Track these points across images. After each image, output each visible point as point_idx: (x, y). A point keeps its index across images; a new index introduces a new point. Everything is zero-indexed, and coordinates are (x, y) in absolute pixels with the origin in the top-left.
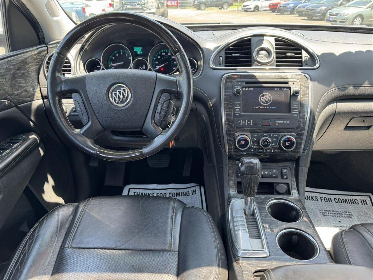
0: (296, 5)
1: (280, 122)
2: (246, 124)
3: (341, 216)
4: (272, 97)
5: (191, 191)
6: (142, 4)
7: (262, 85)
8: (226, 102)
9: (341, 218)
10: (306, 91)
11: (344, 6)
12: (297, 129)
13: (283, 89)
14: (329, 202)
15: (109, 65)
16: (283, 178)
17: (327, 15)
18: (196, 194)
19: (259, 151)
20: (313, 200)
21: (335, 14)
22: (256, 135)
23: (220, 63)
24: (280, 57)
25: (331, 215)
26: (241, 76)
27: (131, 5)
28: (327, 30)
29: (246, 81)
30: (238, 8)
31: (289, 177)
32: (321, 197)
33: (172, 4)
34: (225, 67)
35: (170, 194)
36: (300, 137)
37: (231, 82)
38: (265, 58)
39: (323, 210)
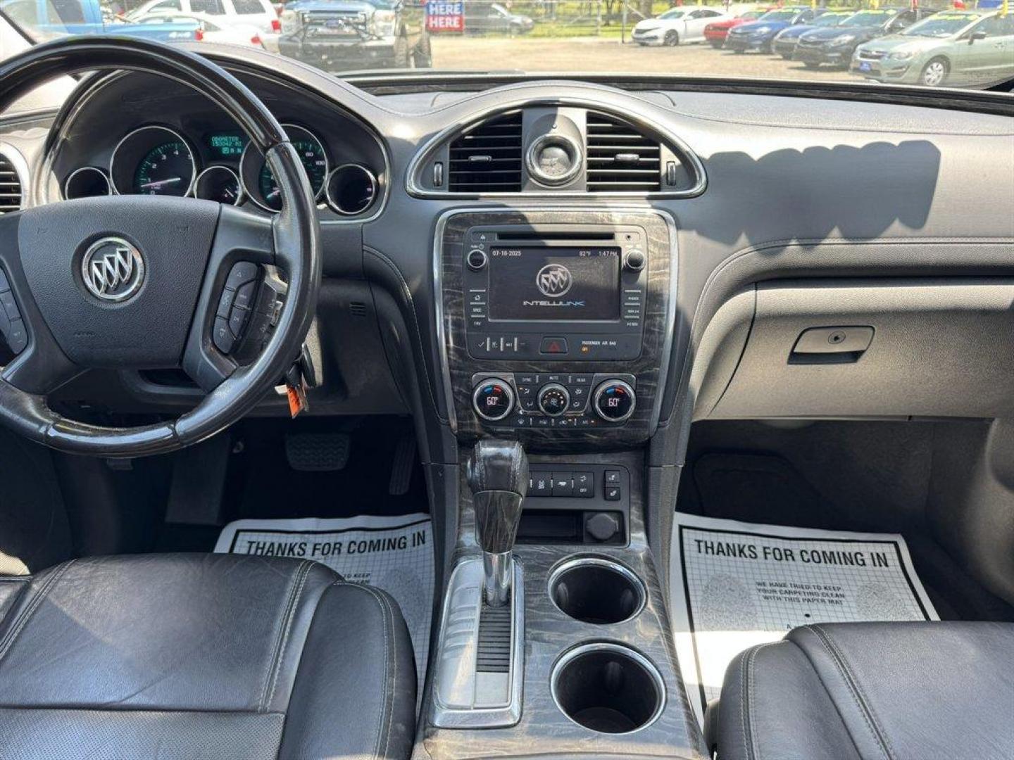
0: (776, 30)
1: (593, 343)
2: (502, 350)
3: (813, 600)
4: (570, 276)
5: (412, 536)
6: (358, 24)
7: (544, 243)
8: (448, 288)
9: (813, 606)
10: (664, 258)
11: (899, 33)
12: (640, 361)
13: (600, 252)
14: (787, 559)
15: (142, 186)
16: (608, 497)
17: (855, 57)
18: (424, 542)
19: (538, 422)
20: (742, 554)
21: (874, 53)
22: (529, 380)
23: (435, 180)
24: (603, 164)
25: (785, 598)
26: (488, 218)
27: (327, 24)
28: (760, 91)
29: (502, 230)
30: (623, 37)
31: (624, 492)
32: (765, 548)
33: (447, 26)
34: (450, 191)
35: (352, 545)
36: (647, 383)
37: (461, 232)
38: (559, 166)
39: (768, 583)
